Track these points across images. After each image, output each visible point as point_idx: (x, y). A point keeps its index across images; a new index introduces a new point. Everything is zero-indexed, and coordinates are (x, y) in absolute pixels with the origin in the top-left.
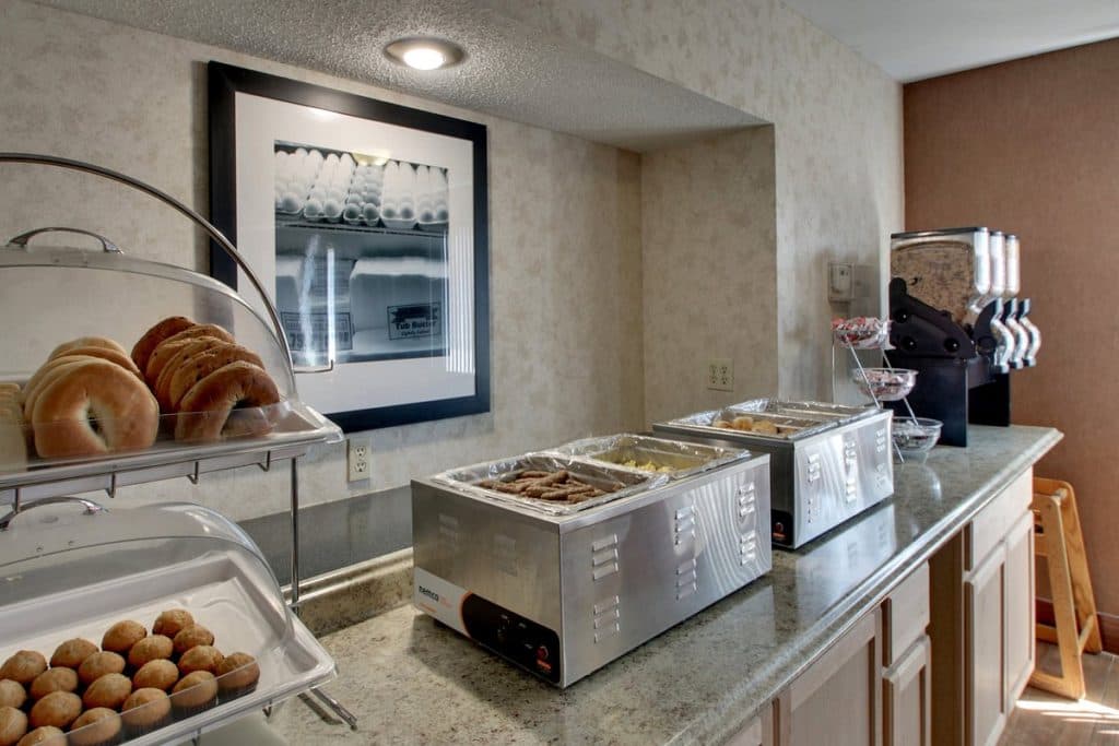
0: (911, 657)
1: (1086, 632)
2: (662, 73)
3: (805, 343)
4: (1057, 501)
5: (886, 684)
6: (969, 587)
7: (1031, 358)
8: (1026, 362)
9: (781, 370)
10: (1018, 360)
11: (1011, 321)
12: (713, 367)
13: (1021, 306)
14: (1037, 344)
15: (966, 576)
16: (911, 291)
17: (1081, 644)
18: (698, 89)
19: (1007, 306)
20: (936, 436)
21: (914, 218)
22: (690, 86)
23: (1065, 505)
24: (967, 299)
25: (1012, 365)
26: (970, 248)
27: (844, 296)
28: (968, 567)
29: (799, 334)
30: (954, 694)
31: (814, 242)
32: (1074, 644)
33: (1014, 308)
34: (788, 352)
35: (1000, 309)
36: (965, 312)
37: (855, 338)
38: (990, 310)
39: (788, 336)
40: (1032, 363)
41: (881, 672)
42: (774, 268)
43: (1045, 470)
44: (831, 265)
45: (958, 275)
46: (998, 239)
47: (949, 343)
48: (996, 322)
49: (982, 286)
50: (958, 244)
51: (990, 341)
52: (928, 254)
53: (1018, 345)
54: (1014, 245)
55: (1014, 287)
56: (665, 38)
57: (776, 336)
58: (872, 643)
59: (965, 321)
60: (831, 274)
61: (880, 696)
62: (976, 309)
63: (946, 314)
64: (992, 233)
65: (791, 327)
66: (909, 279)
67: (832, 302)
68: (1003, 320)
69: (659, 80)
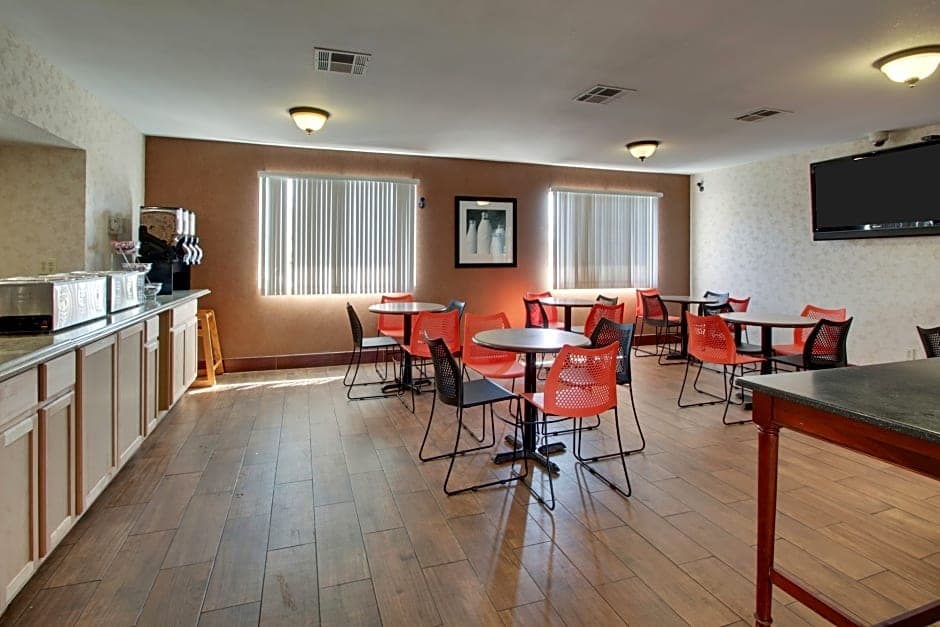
0: (153, 345)
1: (217, 365)
2: (40, 125)
3: (96, 252)
4: (208, 316)
5: (146, 349)
6: (172, 333)
7: (199, 261)
8: (196, 263)
9: (86, 263)
10: (193, 261)
11: (191, 246)
12: (43, 264)
13: (195, 240)
14: (201, 255)
15: (171, 330)
16: (149, 231)
17: (214, 368)
18: (54, 133)
19: (189, 240)
20: (159, 288)
21: (149, 200)
22: (50, 131)
23: (211, 318)
24: (173, 236)
25: (191, 263)
26: (175, 216)
27: (115, 232)
28: (172, 325)
29: (94, 248)
30: (166, 388)
31: (102, 206)
32: (211, 368)
33: (192, 241)
34: (89, 255)
35: (186, 240)
36: (172, 241)
37: (124, 249)
38: (182, 240)
39: (89, 248)
40: (199, 262)
41: (144, 345)
42: (84, 216)
43: (203, 304)
44: (109, 217)
45: (169, 226)
46: (187, 213)
47: (165, 253)
48: (184, 245)
49: (180, 231)
50: (170, 214)
51: (182, 253)
52: (157, 216)
53: (193, 255)
54: (193, 216)
55: (193, 233)
56: (41, 109)
57: (84, 247)
58: (141, 332)
59: (173, 244)
60: (110, 222)
61: (143, 352)
62: (177, 240)
63: (164, 242)
64: (184, 211)
65: (91, 244)
66: (148, 227)
67: (109, 234)
68: (188, 245)
69: (37, 127)
